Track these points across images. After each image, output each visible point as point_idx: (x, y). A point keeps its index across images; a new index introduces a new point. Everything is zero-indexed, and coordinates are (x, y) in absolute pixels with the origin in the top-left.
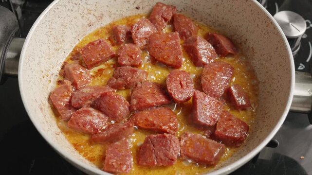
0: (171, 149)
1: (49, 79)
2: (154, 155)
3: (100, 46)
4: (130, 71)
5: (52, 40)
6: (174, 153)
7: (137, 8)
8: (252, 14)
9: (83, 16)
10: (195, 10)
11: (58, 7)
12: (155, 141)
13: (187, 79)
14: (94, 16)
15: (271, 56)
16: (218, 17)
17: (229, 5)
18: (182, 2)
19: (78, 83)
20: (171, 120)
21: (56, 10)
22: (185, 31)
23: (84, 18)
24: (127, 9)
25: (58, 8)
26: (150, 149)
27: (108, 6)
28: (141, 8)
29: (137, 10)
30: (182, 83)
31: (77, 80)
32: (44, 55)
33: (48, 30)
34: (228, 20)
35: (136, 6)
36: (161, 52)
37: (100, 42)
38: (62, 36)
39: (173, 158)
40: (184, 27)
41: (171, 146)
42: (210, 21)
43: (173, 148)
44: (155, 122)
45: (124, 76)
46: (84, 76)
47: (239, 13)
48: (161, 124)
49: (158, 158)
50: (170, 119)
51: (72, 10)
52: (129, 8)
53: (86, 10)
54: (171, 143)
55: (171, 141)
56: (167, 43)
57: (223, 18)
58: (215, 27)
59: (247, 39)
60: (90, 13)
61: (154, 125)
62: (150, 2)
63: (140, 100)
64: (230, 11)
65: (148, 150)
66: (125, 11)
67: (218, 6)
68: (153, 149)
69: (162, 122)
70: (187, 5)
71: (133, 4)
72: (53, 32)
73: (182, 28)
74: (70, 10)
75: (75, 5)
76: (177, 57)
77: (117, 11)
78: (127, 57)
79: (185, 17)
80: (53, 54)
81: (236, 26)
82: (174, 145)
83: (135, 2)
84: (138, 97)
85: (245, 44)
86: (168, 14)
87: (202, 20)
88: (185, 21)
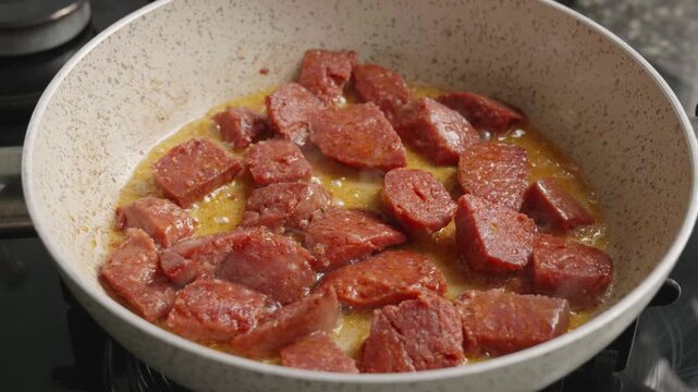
0: (444, 332)
1: (91, 239)
2: (405, 354)
3: (200, 152)
4: (291, 189)
5: (82, 151)
6: (453, 341)
7: (264, 72)
8: (537, 30)
9: (143, 98)
10: (397, 57)
11: (87, 69)
12: (401, 319)
13: (429, 183)
14: (169, 96)
15: (606, 107)
16: (455, 61)
17: (476, 25)
18: (365, 43)
19: (166, 232)
20: (423, 271)
21: (83, 77)
22: (390, 98)
23: (145, 100)
24: (240, 77)
25: (86, 73)
26: (392, 341)
27: (196, 72)
28: (271, 69)
29: (263, 76)
30: (422, 191)
31: (161, 227)
32: (70, 183)
33: (71, 124)
34: (480, 61)
35: (259, 67)
36: (349, 144)
37: (197, 143)
38: (102, 144)
39: (455, 353)
40: (384, 89)
41: (443, 325)
42: (438, 74)
43: (447, 327)
44: (385, 282)
45: (277, 201)
46: (179, 217)
47: (503, 39)
48: (403, 284)
49: (418, 358)
50: (420, 269)
51: (117, 82)
52: (243, 73)
53: (147, 83)
54: (439, 317)
55: (438, 313)
56: (358, 124)
57: (467, 61)
58: (451, 84)
59: (534, 92)
60: (158, 91)
61: (386, 289)
62: (291, 55)
63: (333, 242)
64: (480, 40)
65: (387, 344)
66: (237, 81)
67: (450, 34)
68: (401, 340)
69: (404, 280)
70: (378, 48)
71: (253, 63)
72: (82, 131)
73: (381, 93)
74: (113, 81)
75: (122, 70)
76: (390, 147)
77: (219, 82)
78: (272, 163)
79: (383, 70)
80: (88, 182)
81: (503, 69)
82: (448, 320)
83: (256, 58)
84: (326, 237)
85: (533, 102)
86: (342, 66)
87: (417, 77)
88: (386, 76)
